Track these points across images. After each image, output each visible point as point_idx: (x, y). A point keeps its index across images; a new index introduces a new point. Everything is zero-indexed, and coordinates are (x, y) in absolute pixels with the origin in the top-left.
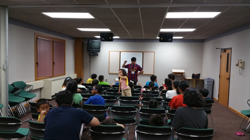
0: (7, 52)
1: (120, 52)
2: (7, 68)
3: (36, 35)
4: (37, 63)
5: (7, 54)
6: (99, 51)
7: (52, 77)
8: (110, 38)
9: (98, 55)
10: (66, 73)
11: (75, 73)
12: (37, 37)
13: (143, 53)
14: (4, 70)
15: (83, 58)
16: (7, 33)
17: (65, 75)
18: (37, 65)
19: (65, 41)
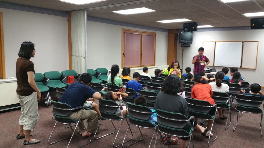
0: (86, 45)
1: (215, 42)
2: (86, 56)
3: (123, 30)
4: (124, 54)
5: (86, 46)
6: (191, 42)
7: (139, 67)
8: (193, 28)
9: (189, 47)
10: (156, 64)
11: (167, 65)
12: (124, 32)
13: (243, 43)
14: (84, 58)
15: (176, 49)
16: (86, 30)
17: (154, 65)
18: (124, 55)
19: (155, 34)
